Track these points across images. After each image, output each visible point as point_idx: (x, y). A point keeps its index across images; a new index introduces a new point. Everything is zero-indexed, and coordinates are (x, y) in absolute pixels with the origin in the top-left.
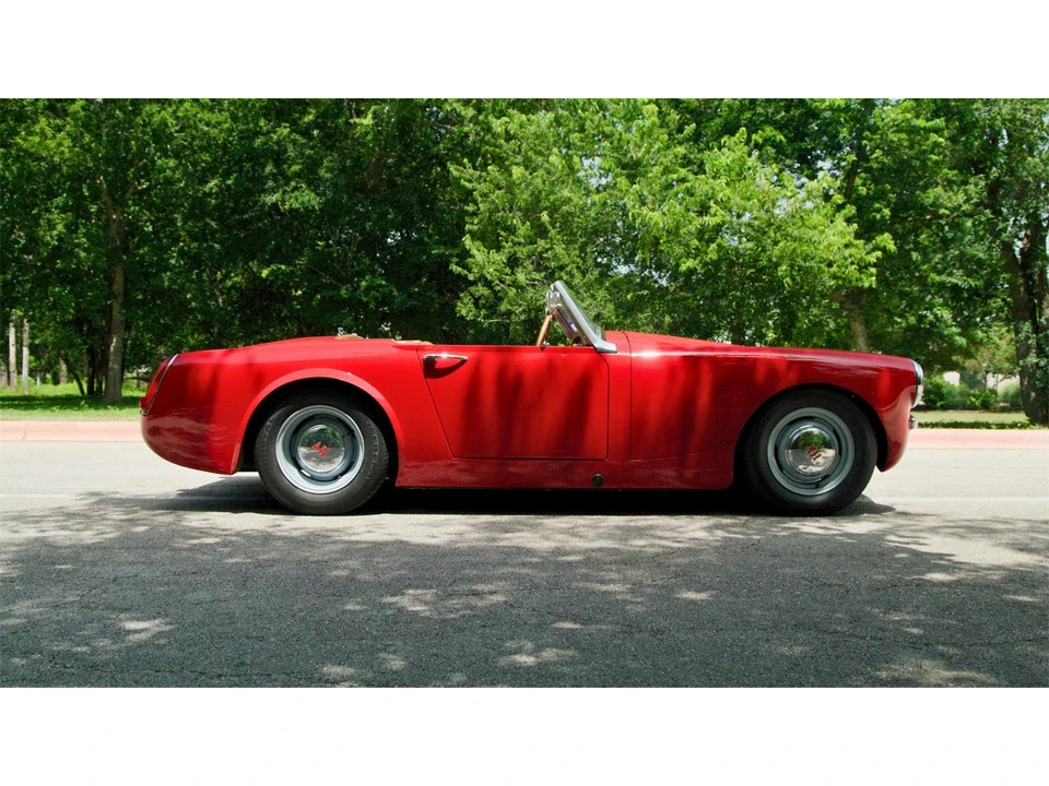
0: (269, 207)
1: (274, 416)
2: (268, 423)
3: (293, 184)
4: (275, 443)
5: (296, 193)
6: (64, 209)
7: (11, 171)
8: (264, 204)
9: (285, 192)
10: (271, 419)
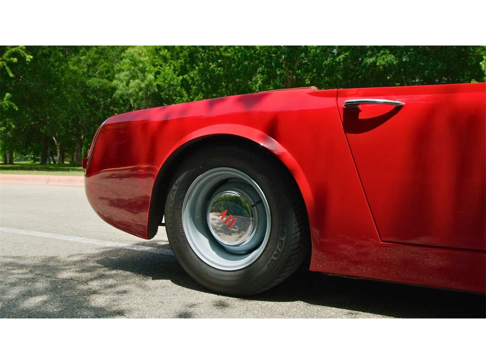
0: (369, 65)
1: (180, 179)
2: (174, 187)
3: (382, 52)
4: (180, 209)
5: (384, 56)
6: (262, 73)
7: (238, 56)
8: (366, 63)
9: (377, 58)
10: (176, 182)
